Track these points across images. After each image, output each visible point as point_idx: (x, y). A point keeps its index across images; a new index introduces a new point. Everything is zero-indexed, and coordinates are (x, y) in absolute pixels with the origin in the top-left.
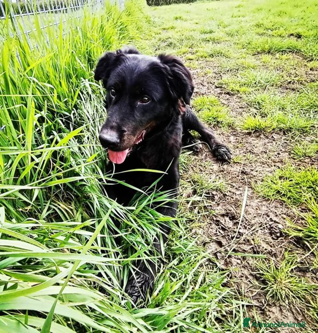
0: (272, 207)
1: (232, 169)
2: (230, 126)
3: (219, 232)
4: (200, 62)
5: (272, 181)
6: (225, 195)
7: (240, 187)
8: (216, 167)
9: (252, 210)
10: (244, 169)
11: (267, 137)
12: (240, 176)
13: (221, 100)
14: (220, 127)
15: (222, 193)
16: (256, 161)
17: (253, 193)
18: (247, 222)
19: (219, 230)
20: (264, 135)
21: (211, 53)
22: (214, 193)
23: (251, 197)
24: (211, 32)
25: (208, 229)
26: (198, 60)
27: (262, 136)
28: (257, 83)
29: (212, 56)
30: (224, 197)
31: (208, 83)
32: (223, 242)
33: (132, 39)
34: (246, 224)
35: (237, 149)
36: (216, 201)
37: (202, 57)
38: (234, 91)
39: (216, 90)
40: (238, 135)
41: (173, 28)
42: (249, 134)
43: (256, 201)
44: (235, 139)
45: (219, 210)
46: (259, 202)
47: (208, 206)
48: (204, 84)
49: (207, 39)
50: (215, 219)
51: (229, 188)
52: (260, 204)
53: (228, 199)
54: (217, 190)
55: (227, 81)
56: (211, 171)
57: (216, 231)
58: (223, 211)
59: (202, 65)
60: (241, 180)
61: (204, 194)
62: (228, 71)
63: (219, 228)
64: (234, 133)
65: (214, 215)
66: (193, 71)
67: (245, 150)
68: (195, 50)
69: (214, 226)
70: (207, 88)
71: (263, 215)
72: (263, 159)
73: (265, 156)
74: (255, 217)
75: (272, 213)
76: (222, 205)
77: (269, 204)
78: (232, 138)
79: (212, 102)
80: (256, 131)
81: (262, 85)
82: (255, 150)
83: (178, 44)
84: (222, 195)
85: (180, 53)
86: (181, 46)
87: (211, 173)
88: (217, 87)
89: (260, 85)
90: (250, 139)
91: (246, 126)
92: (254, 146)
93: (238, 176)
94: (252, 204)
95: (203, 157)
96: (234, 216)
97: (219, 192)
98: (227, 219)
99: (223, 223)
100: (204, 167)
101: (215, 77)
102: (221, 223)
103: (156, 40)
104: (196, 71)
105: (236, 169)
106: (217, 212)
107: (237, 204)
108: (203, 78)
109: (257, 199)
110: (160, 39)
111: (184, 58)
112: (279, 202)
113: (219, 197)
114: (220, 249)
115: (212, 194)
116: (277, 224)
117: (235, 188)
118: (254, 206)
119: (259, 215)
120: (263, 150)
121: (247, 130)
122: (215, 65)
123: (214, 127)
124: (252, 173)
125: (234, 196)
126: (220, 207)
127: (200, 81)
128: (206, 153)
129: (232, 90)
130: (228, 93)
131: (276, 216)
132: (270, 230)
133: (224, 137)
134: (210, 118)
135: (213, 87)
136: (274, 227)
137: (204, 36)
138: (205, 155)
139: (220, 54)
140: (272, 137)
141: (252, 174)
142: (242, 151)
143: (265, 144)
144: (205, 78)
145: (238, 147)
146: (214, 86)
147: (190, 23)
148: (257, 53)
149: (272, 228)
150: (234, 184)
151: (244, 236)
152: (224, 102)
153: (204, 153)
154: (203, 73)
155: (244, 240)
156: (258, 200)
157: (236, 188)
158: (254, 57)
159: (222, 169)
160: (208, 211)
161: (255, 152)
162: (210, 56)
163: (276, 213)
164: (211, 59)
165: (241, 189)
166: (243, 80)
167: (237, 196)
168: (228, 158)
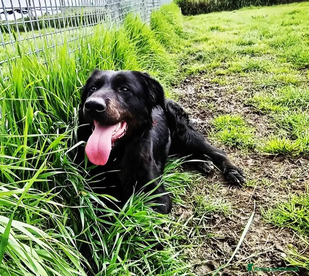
0: (280, 236)
1: (243, 194)
2: (251, 148)
3: (214, 256)
4: (231, 78)
5: (285, 209)
6: (228, 219)
7: (247, 213)
8: (224, 191)
9: (257, 237)
10: (256, 194)
11: (292, 162)
12: (250, 200)
13: (248, 120)
14: (240, 150)
15: (224, 216)
16: (273, 186)
17: (262, 219)
18: (246, 249)
19: (214, 254)
20: (290, 160)
21: (246, 67)
22: (216, 216)
23: (258, 224)
24: (250, 44)
25: (203, 252)
26: (229, 76)
27: (287, 161)
28: (295, 102)
29: (246, 70)
30: (227, 221)
31: (236, 101)
32: (215, 266)
33: (152, 53)
34: (245, 250)
35: (254, 173)
36: (217, 224)
37: (234, 72)
38: (265, 110)
39: (244, 108)
40: (259, 158)
41: (206, 39)
42: (271, 157)
43: (263, 228)
44: (254, 162)
45: (219, 234)
46: (266, 229)
47: (207, 229)
48: (231, 102)
49: (244, 52)
50: (212, 242)
51: (235, 213)
52: (266, 231)
53: (230, 224)
54: (219, 214)
55: (259, 98)
56: (218, 194)
57: (211, 255)
58: (223, 236)
59: (233, 81)
60: (250, 206)
61: (203, 216)
62: (263, 88)
63: (215, 252)
64: (255, 156)
65: (212, 239)
66: (222, 88)
67: (262, 174)
68: (227, 64)
69: (210, 249)
70: (234, 106)
71: (268, 243)
72: (281, 185)
73: (285, 181)
74: (257, 244)
75: (278, 242)
76: (223, 229)
77: (277, 232)
78: (250, 162)
79: (236, 121)
80: (280, 155)
81: (302, 103)
82: (275, 175)
83: (209, 58)
84: (224, 218)
85: (210, 68)
86: (211, 60)
87: (217, 197)
88: (245, 106)
89: (298, 104)
90: (272, 163)
91: (268, 148)
92: (274, 170)
93: (248, 201)
94: (258, 231)
95: (212, 180)
96: (234, 241)
97: (222, 216)
98: (226, 244)
99: (221, 248)
100: (212, 189)
101: (246, 94)
102: (218, 247)
103: (185, 54)
104: (224, 88)
105: (248, 194)
106: (216, 236)
107: (239, 229)
108: (231, 95)
109: (264, 226)
110: (189, 53)
111: (213, 72)
112: (289, 231)
113: (221, 220)
114: (211, 272)
115: (213, 217)
116: (280, 253)
117: (241, 213)
118: (259, 233)
119: (263, 243)
120: (284, 176)
121: (269, 153)
122: (248, 81)
123: (232, 149)
124: (264, 198)
125: (238, 222)
126: (220, 232)
127: (227, 99)
128: (216, 175)
129: (263, 110)
130: (258, 113)
131: (282, 245)
132: (271, 259)
133: (242, 159)
134: (229, 139)
135: (242, 106)
136: (276, 255)
137: (241, 49)
138: (215, 177)
139: (256, 68)
140: (299, 162)
141: (263, 200)
142: (259, 176)
143: (288, 170)
144: (234, 96)
145: (254, 171)
146: (243, 104)
147: (228, 34)
148: (304, 67)
149: (274, 256)
150: (241, 209)
151: (239, 262)
152: (251, 122)
153: (215, 175)
154: (232, 91)
155: (239, 266)
156: (266, 228)
157: (243, 213)
158: (299, 72)
159: (230, 192)
160: (206, 234)
161: (274, 177)
162: (244, 71)
163: (282, 242)
164: (245, 74)
165: (247, 214)
166: (277, 98)
167: (242, 221)
168: (240, 181)
